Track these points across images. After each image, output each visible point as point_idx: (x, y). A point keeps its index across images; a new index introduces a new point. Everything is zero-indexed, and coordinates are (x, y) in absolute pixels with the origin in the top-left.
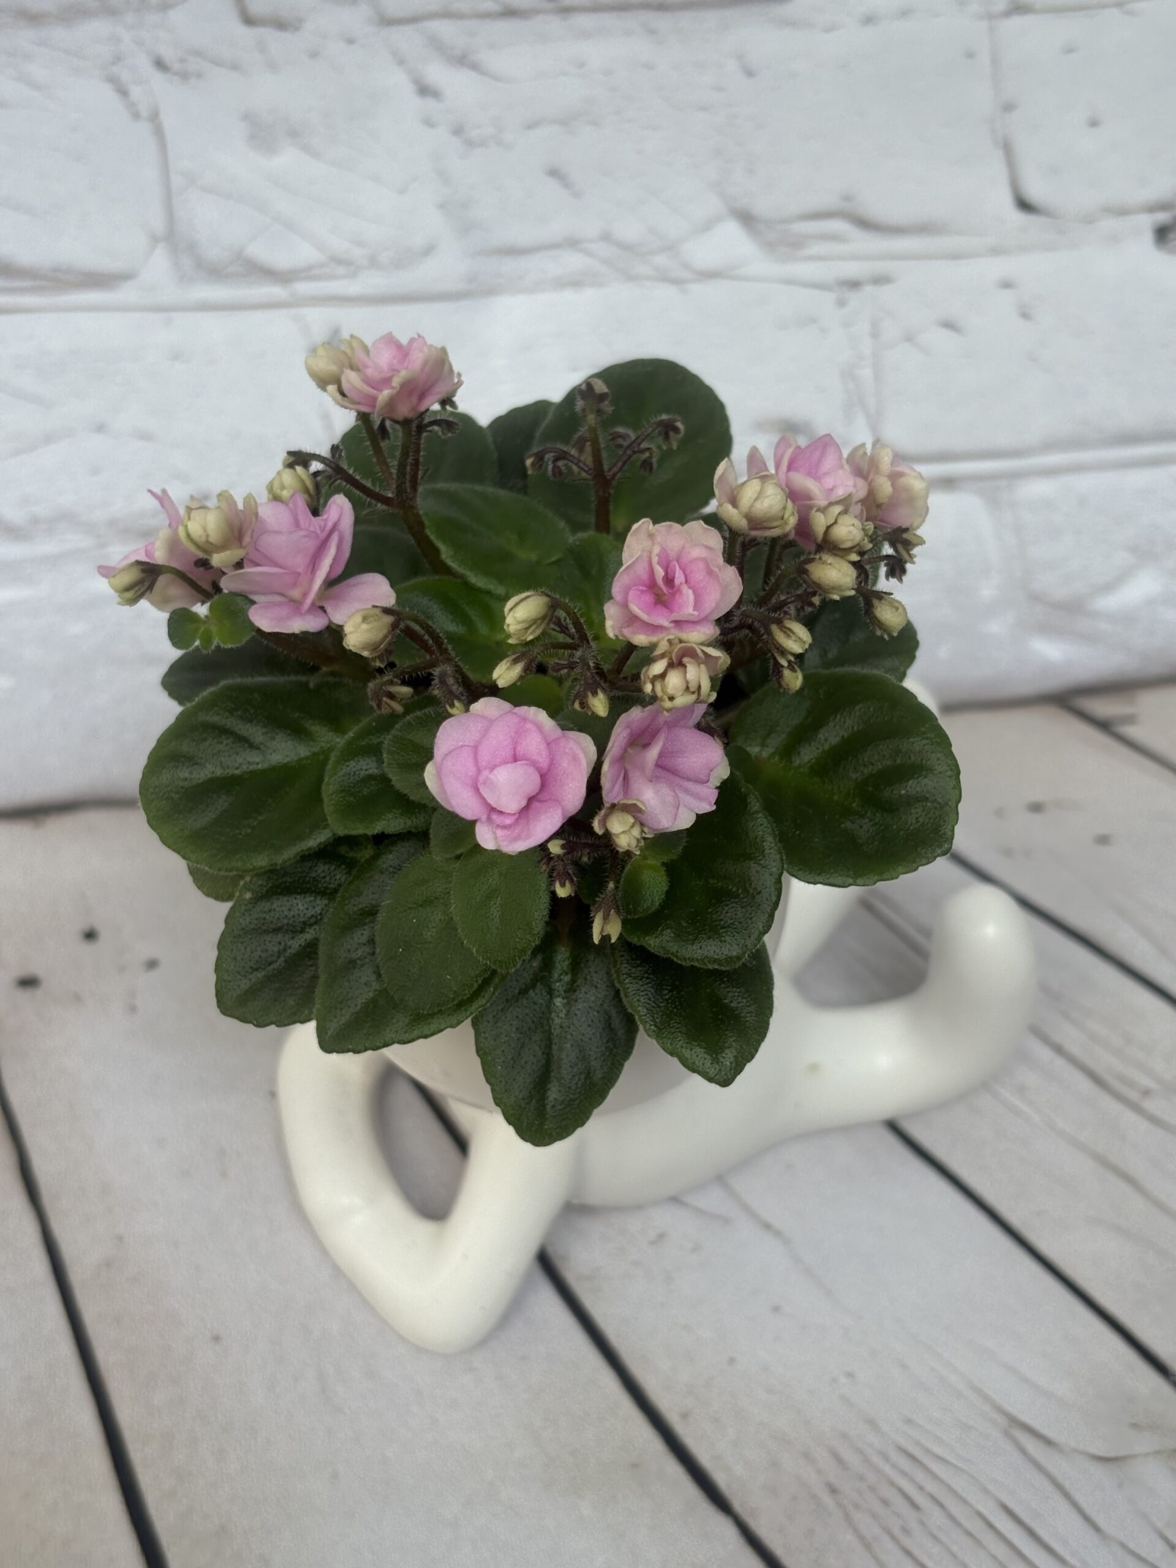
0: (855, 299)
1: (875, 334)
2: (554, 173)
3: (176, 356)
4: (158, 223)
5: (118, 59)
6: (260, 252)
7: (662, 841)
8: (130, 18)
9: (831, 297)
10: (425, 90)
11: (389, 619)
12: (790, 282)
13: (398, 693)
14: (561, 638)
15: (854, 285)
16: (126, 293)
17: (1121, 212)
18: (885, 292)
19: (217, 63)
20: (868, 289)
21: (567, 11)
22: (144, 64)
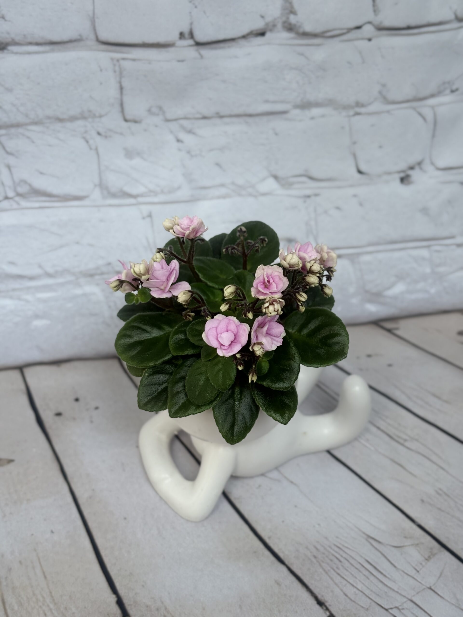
0: (309, 201)
1: (315, 211)
2: (218, 164)
4: (97, 181)
5: (86, 132)
6: (127, 189)
7: (267, 354)
8: (90, 120)
9: (302, 200)
10: (179, 141)
11: (190, 294)
12: (289, 196)
13: (191, 315)
14: (239, 298)
15: (309, 197)
16: (87, 202)
17: (389, 173)
18: (318, 199)
19: (116, 133)
20: (313, 198)
21: (221, 117)
22: (94, 134)
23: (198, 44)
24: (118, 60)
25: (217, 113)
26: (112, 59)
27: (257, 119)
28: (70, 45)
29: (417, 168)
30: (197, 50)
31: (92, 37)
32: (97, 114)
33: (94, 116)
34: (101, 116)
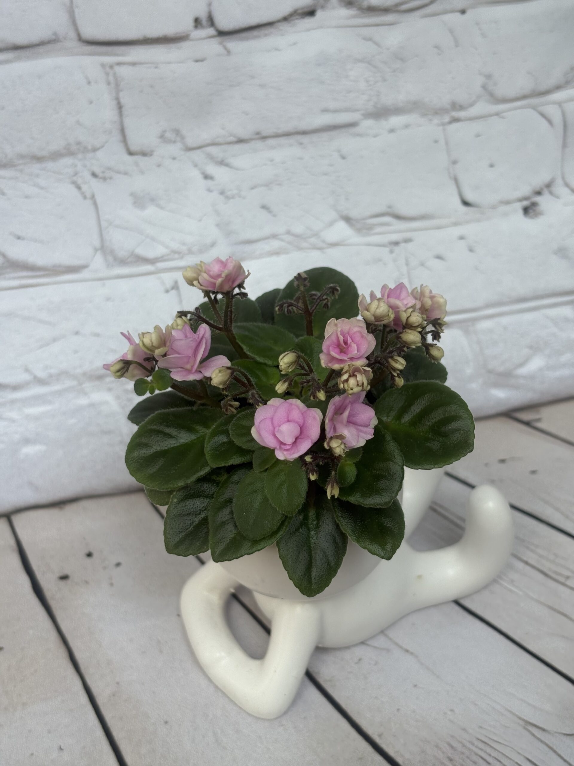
0: (397, 249)
1: (407, 264)
2: (264, 207)
3: (108, 299)
4: (97, 244)
5: (76, 174)
6: (141, 251)
7: (352, 452)
8: (80, 156)
9: (387, 250)
10: (207, 177)
11: (229, 371)
12: (369, 245)
13: (234, 405)
15: (396, 243)
16: (85, 274)
17: (508, 203)
18: (409, 246)
19: (119, 172)
20: (403, 245)
21: (264, 138)
22: (87, 175)
23: (222, 34)
24: (111, 67)
25: (258, 133)
26: (103, 65)
27: (315, 137)
28: (41, 49)
29: (546, 191)
30: (221, 43)
31: (72, 34)
32: (90, 147)
33: (85, 150)
34: (95, 150)
